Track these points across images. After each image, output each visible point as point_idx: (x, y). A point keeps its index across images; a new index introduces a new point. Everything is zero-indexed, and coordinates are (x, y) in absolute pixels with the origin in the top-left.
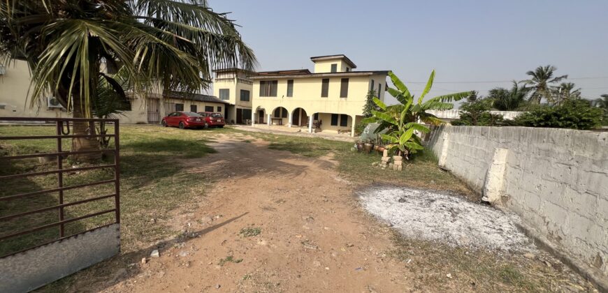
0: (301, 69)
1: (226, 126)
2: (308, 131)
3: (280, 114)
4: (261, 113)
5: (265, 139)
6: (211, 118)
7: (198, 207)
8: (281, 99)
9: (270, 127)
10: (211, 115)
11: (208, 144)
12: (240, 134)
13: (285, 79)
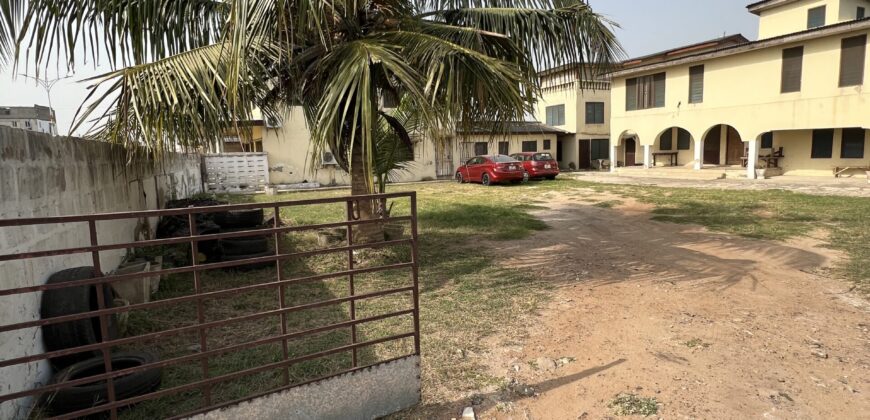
0: (721, 36)
1: (560, 175)
2: (746, 176)
3: (673, 142)
4: (630, 143)
5: (642, 199)
6: (533, 163)
7: (528, 337)
8: (676, 109)
9: (650, 172)
10: (534, 158)
11: (531, 213)
12: (589, 191)
13: (683, 65)
